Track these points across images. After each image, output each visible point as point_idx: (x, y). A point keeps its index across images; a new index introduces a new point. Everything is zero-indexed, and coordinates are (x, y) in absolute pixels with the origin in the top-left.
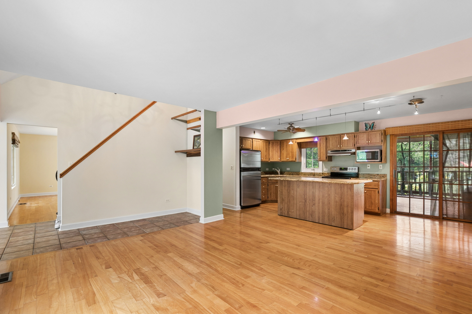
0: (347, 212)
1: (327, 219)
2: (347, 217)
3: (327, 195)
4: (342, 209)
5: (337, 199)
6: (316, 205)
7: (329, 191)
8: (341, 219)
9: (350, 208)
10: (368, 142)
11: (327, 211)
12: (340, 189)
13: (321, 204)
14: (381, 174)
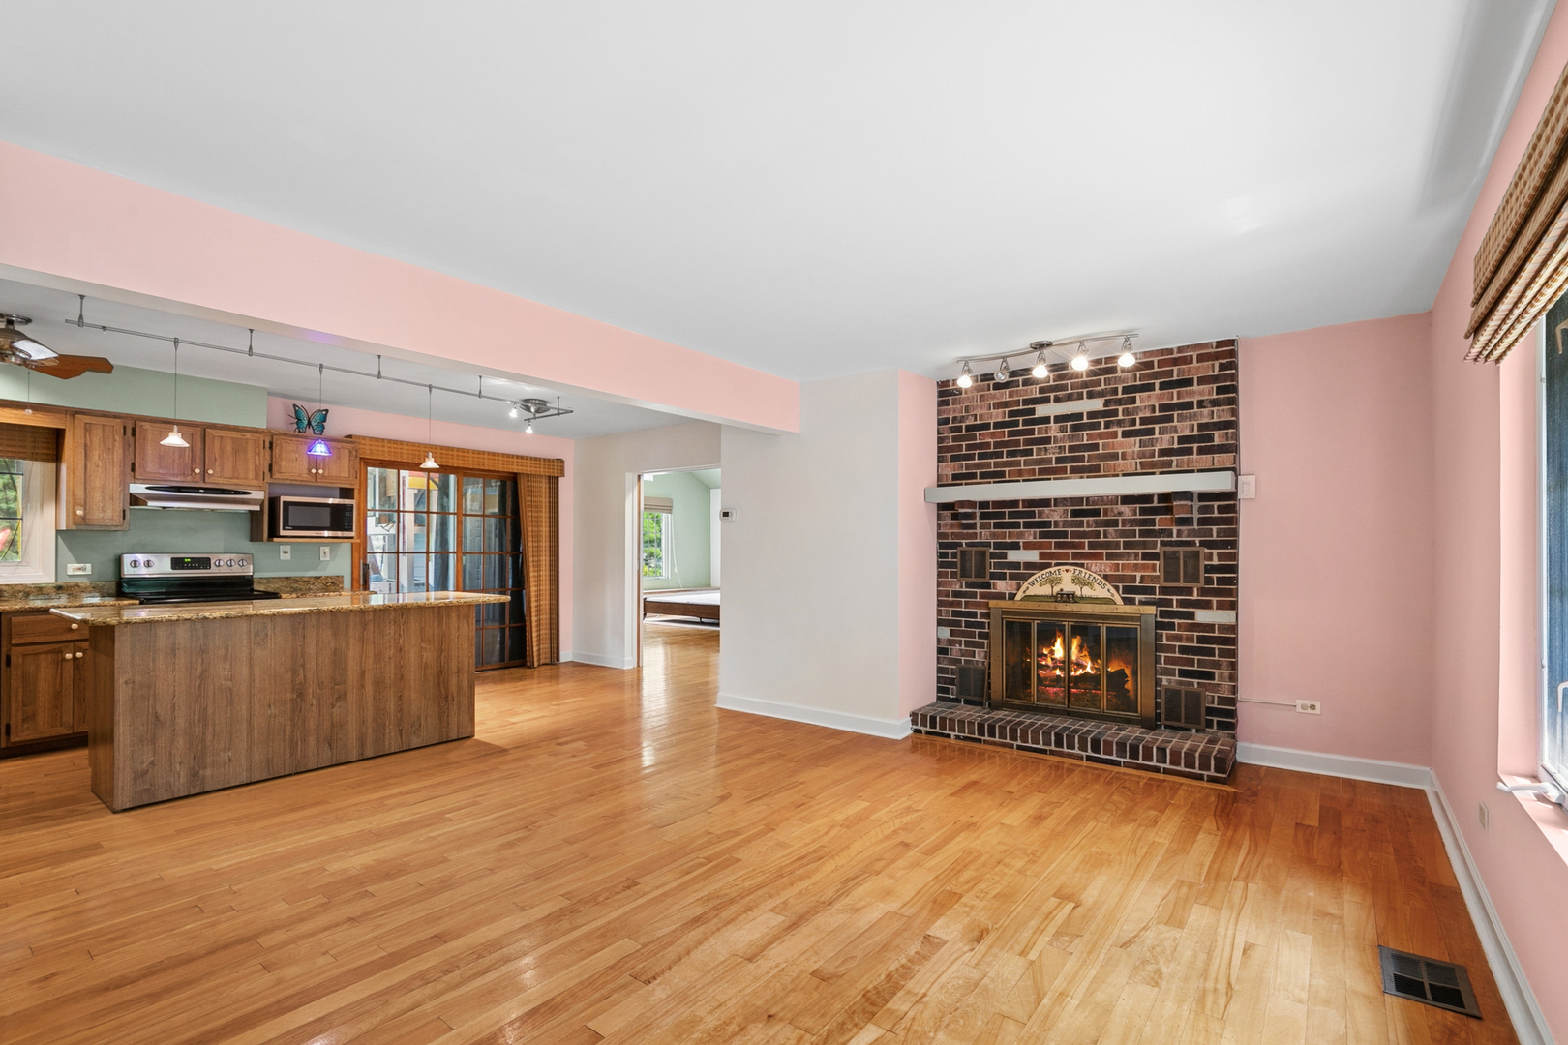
0: (459, 688)
1: (392, 735)
2: (459, 705)
3: (392, 652)
4: (442, 685)
5: (429, 656)
6: (351, 697)
7: (400, 635)
8: (440, 718)
9: (465, 676)
10: (317, 471)
11: (392, 705)
12: (436, 623)
13: (369, 689)
14: (327, 577)
